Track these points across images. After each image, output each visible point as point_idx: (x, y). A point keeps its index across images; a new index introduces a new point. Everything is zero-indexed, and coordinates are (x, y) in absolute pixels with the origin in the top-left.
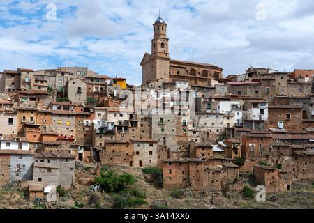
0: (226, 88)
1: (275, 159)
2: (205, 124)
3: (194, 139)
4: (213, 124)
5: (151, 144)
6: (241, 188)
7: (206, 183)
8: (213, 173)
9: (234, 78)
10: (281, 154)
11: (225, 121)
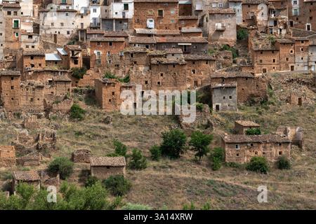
1: (127, 69)
2: (52, 24)
3: (30, 45)
4: (62, 24)
8: (34, 89)
10: (135, 63)
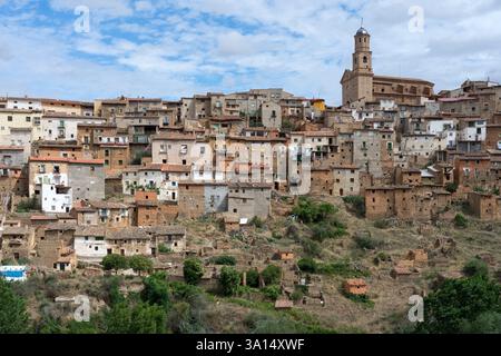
0: (438, 105)
5: (353, 171)
6: (453, 217)
7: (413, 212)
9: (447, 94)
11: (436, 144)
